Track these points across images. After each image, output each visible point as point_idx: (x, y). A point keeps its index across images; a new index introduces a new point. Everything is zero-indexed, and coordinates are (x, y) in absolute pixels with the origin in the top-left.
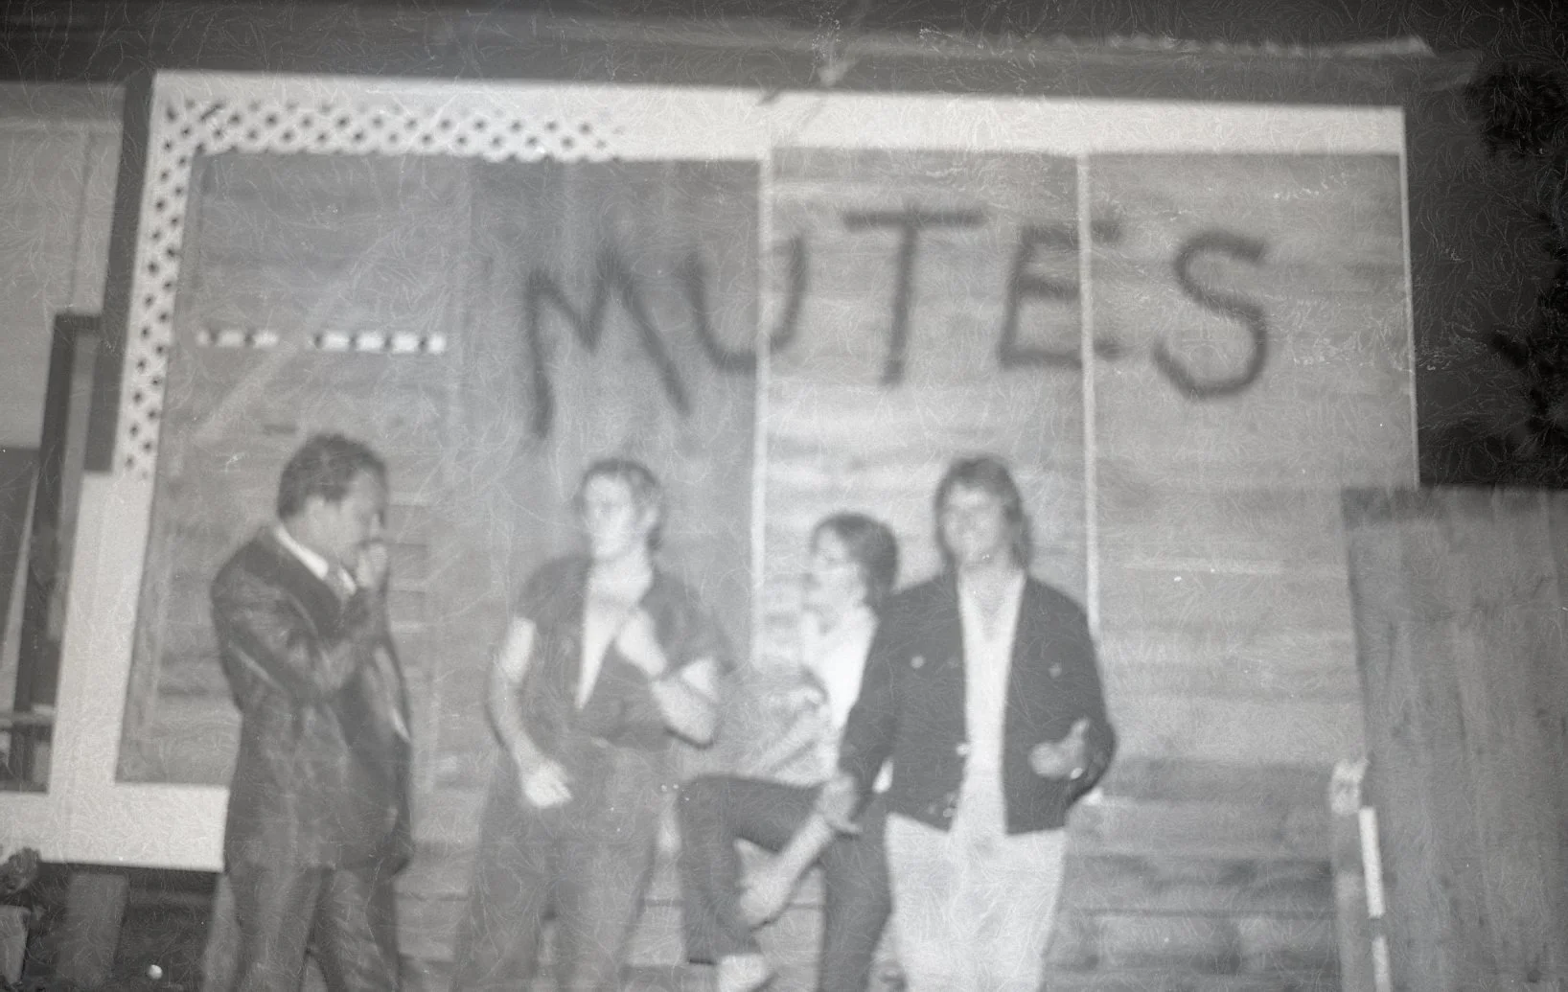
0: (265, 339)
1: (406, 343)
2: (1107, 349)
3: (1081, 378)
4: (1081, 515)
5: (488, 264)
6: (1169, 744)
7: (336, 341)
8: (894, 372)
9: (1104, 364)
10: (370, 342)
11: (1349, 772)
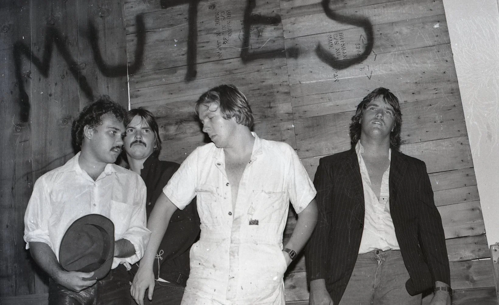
8: (191, 74)
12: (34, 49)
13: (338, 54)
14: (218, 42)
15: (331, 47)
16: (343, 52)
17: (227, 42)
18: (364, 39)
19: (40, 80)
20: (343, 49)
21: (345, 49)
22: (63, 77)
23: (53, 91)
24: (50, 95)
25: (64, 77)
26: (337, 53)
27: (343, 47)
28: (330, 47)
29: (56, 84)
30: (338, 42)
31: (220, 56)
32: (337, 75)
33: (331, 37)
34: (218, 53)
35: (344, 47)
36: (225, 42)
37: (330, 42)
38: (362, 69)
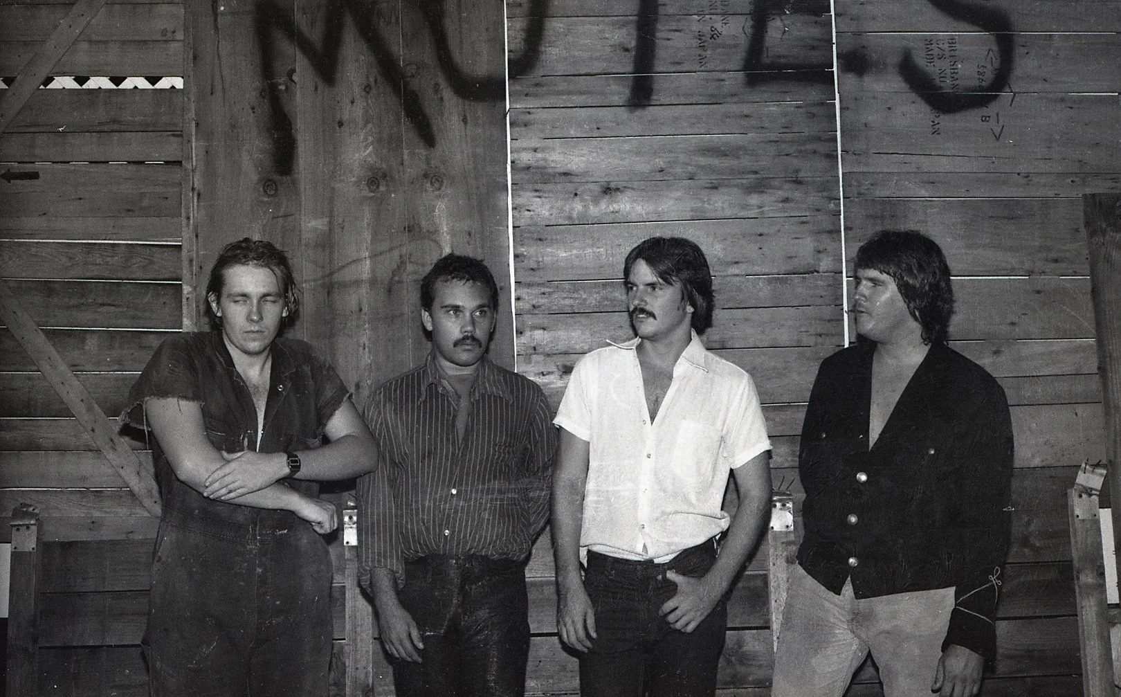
1: (135, 82)
2: (856, 62)
3: (832, 94)
7: (65, 82)
8: (641, 93)
10: (99, 82)
11: (1093, 480)
12: (301, 20)
13: (942, 79)
14: (700, 33)
15: (930, 62)
16: (953, 77)
17: (718, 36)
18: (993, 58)
19: (316, 89)
20: (952, 71)
21: (956, 71)
22: (367, 89)
23: (346, 117)
24: (341, 124)
25: (371, 89)
26: (940, 77)
27: (953, 67)
28: (929, 64)
29: (352, 102)
30: (944, 56)
31: (701, 62)
32: (938, 123)
33: (932, 44)
34: (700, 55)
35: (955, 67)
36: (715, 36)
37: (929, 53)
38: (985, 119)
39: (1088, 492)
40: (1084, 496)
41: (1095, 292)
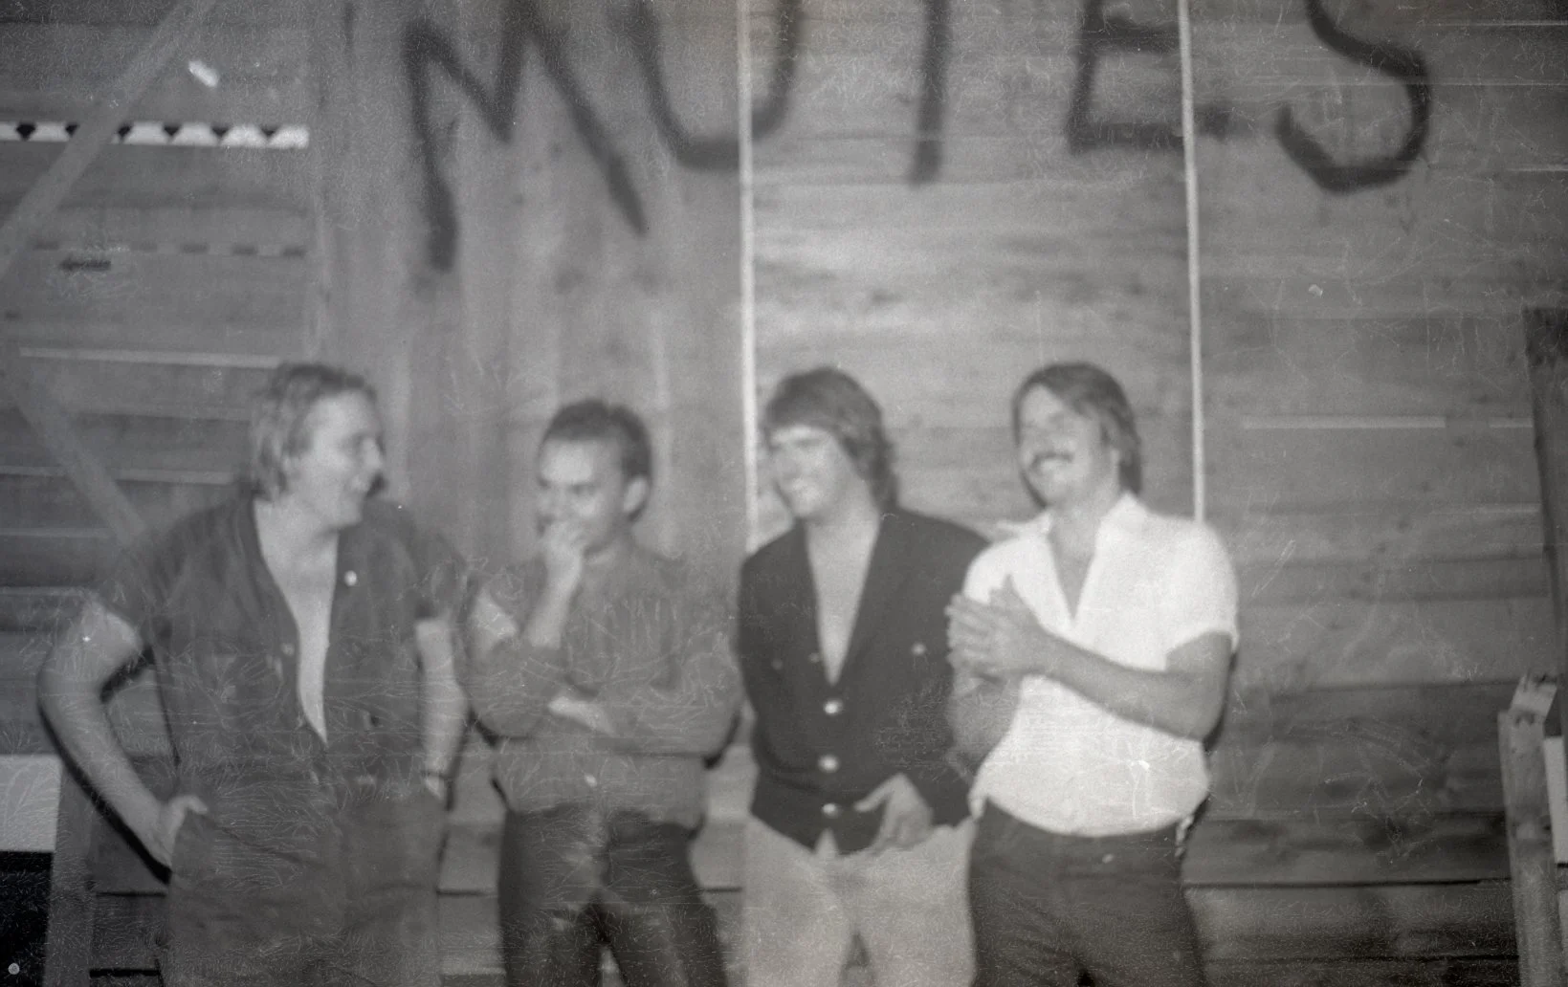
0: (49, 132)
1: (244, 135)
2: (1215, 121)
3: (1182, 166)
4: (1185, 359)
5: (349, 16)
6: (1300, 667)
7: (147, 134)
8: (926, 163)
9: (1210, 143)
10: (195, 134)
11: (1534, 700)
12: (468, 52)
16: (1348, 145)
18: (1404, 117)
19: (488, 149)
23: (527, 192)
24: (520, 201)
25: (560, 152)
28: (1315, 125)
29: (536, 170)
38: (1391, 202)
39: (1531, 717)
40: (1524, 723)
41: (1539, 443)
